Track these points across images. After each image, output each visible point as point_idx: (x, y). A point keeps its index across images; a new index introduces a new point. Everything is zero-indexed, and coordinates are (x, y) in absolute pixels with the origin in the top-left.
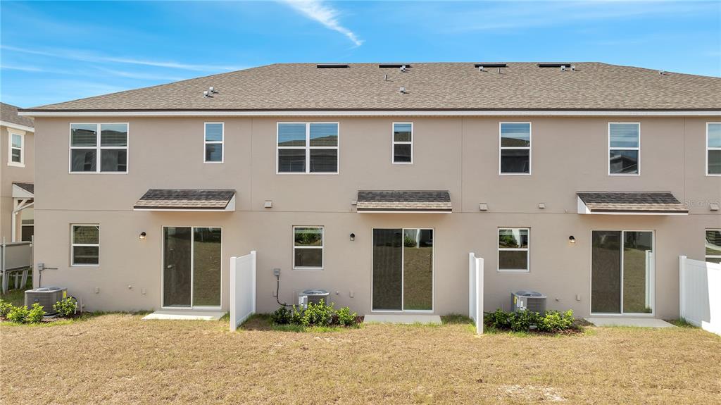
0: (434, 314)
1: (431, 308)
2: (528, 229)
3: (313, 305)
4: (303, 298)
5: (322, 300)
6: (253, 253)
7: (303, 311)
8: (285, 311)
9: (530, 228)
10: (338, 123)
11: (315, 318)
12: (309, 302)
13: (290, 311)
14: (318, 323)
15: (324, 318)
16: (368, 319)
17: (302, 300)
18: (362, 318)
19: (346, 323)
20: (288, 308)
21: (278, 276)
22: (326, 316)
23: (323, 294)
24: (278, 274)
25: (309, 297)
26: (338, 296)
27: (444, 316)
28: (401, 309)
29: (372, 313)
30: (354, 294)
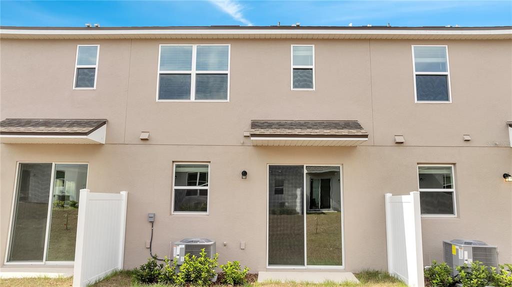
0: (345, 270)
1: (340, 264)
2: (452, 166)
3: (190, 257)
4: (179, 248)
5: (203, 250)
6: (124, 194)
7: (179, 266)
8: (156, 265)
9: (454, 164)
10: (229, 45)
11: (193, 275)
12: (186, 253)
13: (162, 266)
14: (196, 281)
15: (204, 275)
16: (263, 277)
17: (178, 251)
18: (256, 276)
19: (235, 281)
20: (159, 263)
21: (152, 223)
22: (208, 271)
23: (206, 243)
24: (152, 220)
25: (187, 247)
26: (225, 247)
27: (357, 272)
28: (303, 264)
29: (267, 270)
30: (245, 245)
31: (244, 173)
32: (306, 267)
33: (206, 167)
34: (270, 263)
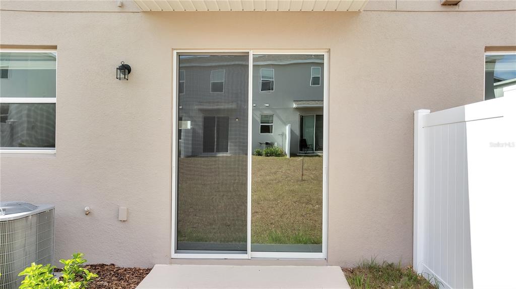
26: (87, 218)
27: (350, 266)
28: (244, 250)
29: (172, 261)
30: (128, 213)
31: (125, 69)
32: (250, 254)
33: (51, 60)
34: (180, 247)
